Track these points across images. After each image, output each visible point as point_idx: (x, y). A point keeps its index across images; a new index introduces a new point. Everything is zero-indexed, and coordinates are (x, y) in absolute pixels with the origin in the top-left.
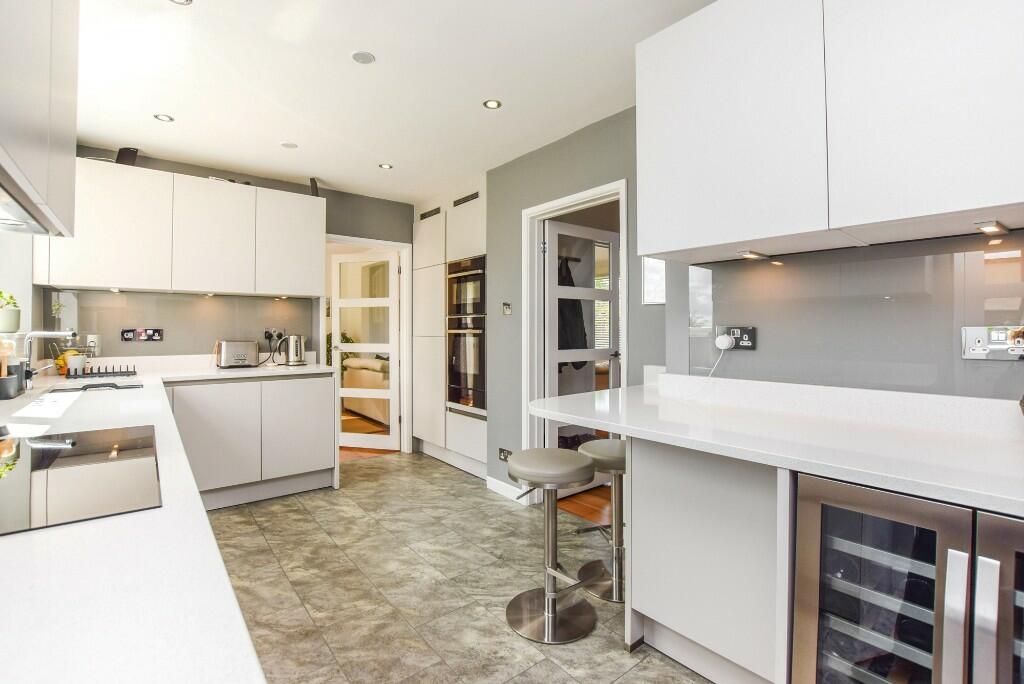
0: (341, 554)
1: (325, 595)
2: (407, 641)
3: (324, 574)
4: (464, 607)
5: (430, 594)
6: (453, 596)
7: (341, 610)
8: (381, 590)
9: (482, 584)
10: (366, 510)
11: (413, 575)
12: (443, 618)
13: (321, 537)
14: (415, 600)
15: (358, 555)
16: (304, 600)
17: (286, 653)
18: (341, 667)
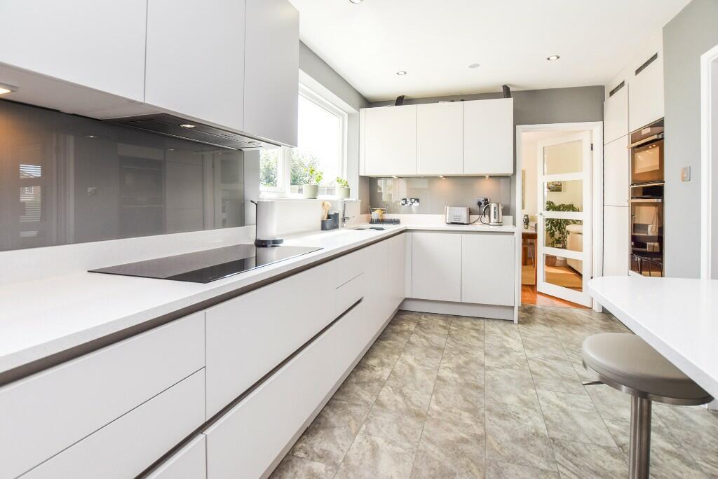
0: (482, 372)
1: (449, 396)
2: (472, 465)
3: (459, 381)
4: (542, 470)
5: (522, 439)
6: (540, 454)
7: (450, 412)
8: (487, 413)
9: (578, 460)
10: (525, 347)
11: (521, 416)
12: (516, 467)
13: (479, 354)
14: (504, 436)
15: (493, 378)
16: (435, 391)
17: (399, 420)
18: (418, 450)
